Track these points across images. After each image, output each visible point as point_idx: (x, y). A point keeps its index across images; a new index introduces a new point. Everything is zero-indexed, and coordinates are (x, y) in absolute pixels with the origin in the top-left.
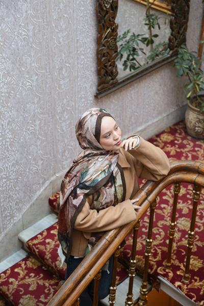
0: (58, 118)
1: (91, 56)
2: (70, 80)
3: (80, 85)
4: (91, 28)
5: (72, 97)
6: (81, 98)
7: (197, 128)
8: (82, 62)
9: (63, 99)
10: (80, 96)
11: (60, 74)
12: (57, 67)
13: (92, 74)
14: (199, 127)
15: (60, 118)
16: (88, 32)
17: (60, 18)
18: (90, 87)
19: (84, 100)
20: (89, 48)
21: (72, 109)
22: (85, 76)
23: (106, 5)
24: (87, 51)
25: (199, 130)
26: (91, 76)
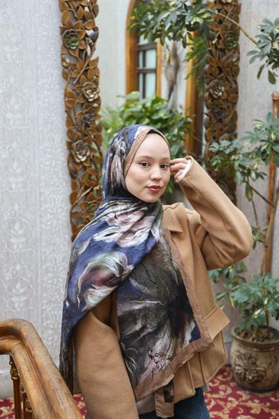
0: (6, 287)
1: (64, 219)
2: (27, 241)
3: (45, 252)
4: (64, 183)
5: (31, 266)
6: (47, 271)
7: (237, 368)
8: (49, 223)
9: (15, 264)
10: (44, 267)
11: (10, 228)
12: (6, 218)
13: (65, 243)
14: (239, 366)
15: (9, 289)
16: (58, 186)
17: (13, 159)
18: (63, 260)
19: (52, 275)
20: (61, 207)
21: (31, 282)
22: (53, 242)
23: (80, 157)
24: (57, 210)
25: (239, 370)
26: (65, 246)
